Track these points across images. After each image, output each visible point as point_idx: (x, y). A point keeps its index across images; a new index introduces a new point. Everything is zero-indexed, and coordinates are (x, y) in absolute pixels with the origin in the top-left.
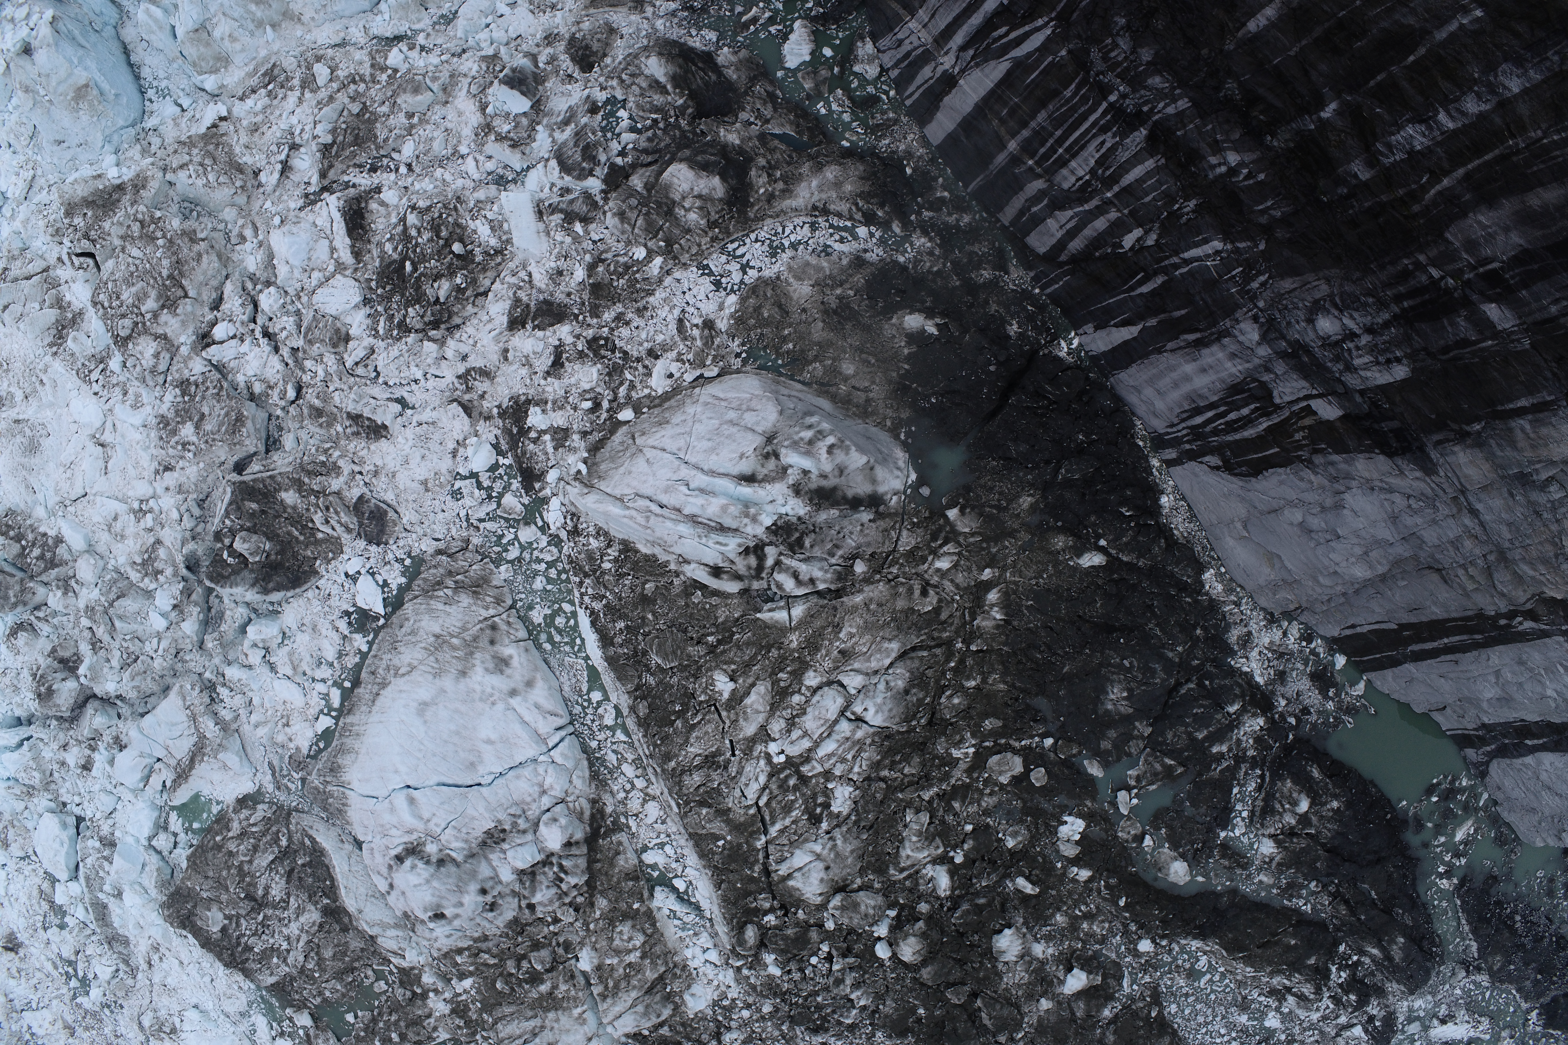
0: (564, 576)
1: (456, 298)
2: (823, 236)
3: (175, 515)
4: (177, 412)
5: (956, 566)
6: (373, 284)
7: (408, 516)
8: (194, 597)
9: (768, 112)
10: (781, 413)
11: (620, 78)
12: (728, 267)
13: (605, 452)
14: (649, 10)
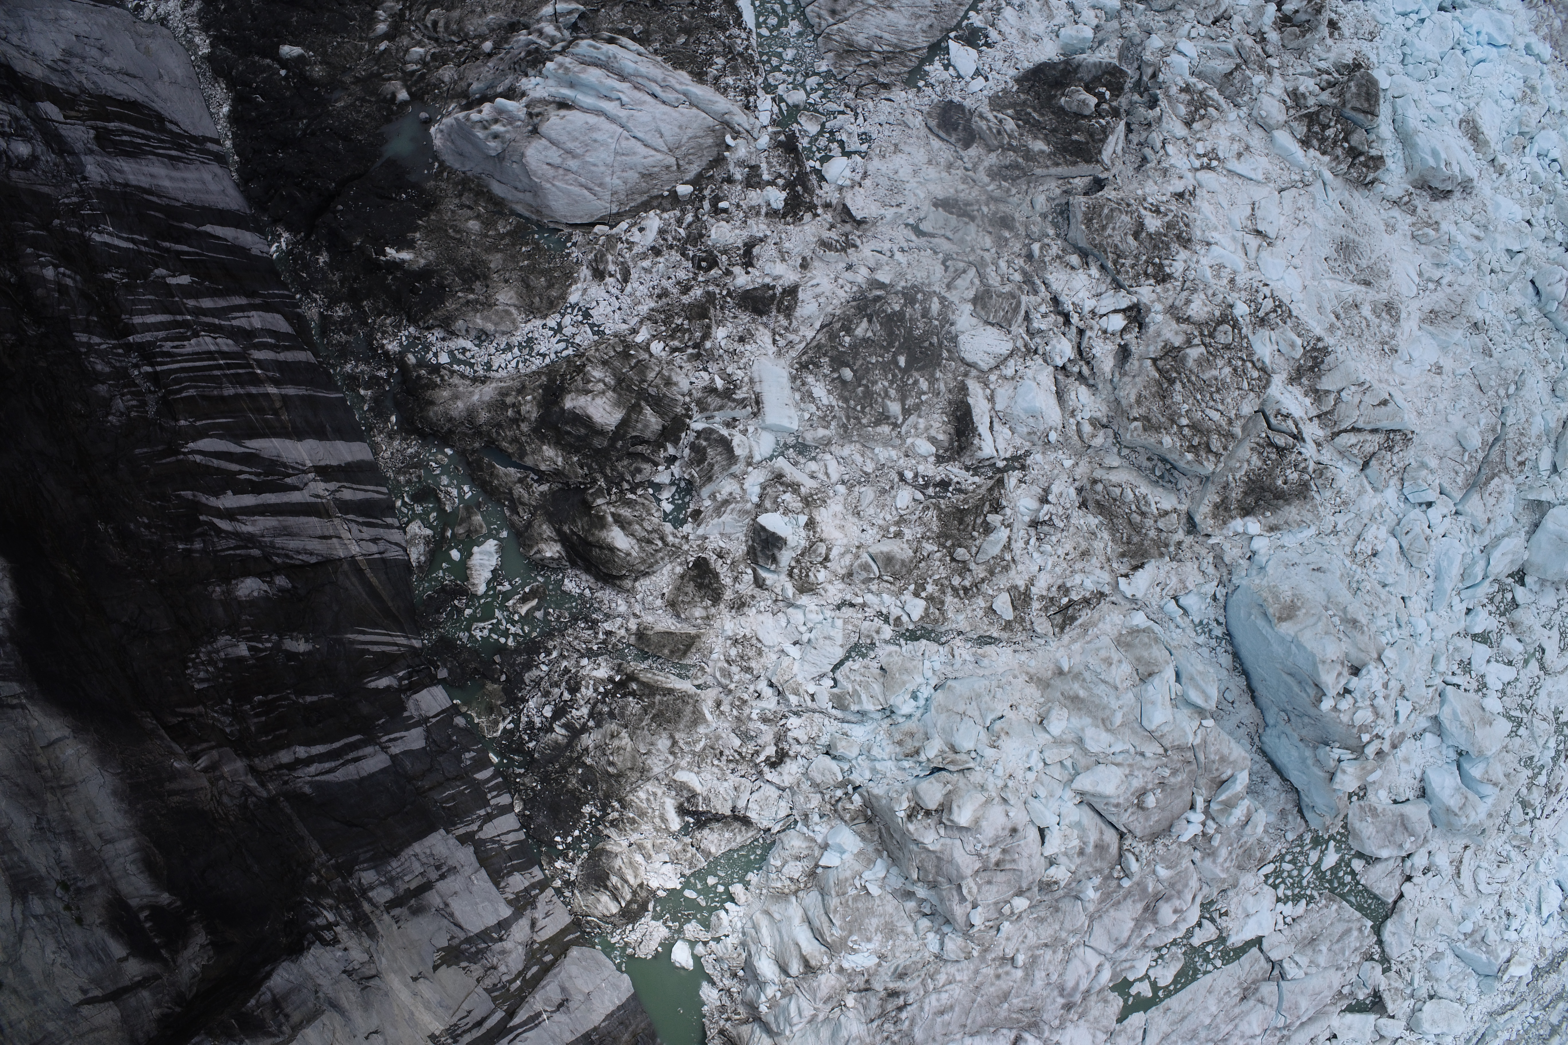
0: (765, 58)
1: (851, 322)
2: (479, 355)
3: (1170, 148)
4: (1168, 248)
5: (407, 51)
6: (945, 354)
7: (917, 121)
8: (1150, 71)
9: (519, 490)
10: (523, 155)
11: (665, 544)
12: (574, 330)
13: (708, 156)
14: (633, 625)
